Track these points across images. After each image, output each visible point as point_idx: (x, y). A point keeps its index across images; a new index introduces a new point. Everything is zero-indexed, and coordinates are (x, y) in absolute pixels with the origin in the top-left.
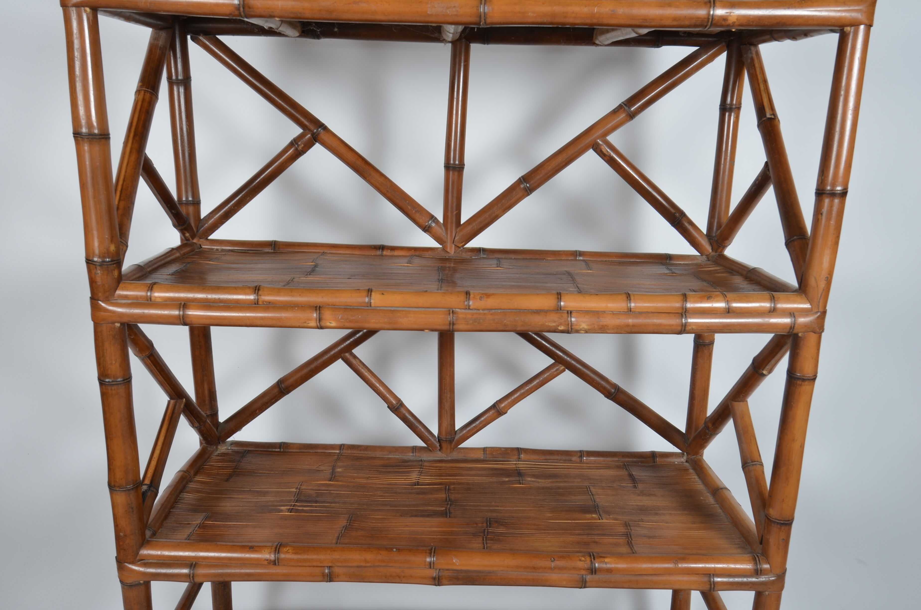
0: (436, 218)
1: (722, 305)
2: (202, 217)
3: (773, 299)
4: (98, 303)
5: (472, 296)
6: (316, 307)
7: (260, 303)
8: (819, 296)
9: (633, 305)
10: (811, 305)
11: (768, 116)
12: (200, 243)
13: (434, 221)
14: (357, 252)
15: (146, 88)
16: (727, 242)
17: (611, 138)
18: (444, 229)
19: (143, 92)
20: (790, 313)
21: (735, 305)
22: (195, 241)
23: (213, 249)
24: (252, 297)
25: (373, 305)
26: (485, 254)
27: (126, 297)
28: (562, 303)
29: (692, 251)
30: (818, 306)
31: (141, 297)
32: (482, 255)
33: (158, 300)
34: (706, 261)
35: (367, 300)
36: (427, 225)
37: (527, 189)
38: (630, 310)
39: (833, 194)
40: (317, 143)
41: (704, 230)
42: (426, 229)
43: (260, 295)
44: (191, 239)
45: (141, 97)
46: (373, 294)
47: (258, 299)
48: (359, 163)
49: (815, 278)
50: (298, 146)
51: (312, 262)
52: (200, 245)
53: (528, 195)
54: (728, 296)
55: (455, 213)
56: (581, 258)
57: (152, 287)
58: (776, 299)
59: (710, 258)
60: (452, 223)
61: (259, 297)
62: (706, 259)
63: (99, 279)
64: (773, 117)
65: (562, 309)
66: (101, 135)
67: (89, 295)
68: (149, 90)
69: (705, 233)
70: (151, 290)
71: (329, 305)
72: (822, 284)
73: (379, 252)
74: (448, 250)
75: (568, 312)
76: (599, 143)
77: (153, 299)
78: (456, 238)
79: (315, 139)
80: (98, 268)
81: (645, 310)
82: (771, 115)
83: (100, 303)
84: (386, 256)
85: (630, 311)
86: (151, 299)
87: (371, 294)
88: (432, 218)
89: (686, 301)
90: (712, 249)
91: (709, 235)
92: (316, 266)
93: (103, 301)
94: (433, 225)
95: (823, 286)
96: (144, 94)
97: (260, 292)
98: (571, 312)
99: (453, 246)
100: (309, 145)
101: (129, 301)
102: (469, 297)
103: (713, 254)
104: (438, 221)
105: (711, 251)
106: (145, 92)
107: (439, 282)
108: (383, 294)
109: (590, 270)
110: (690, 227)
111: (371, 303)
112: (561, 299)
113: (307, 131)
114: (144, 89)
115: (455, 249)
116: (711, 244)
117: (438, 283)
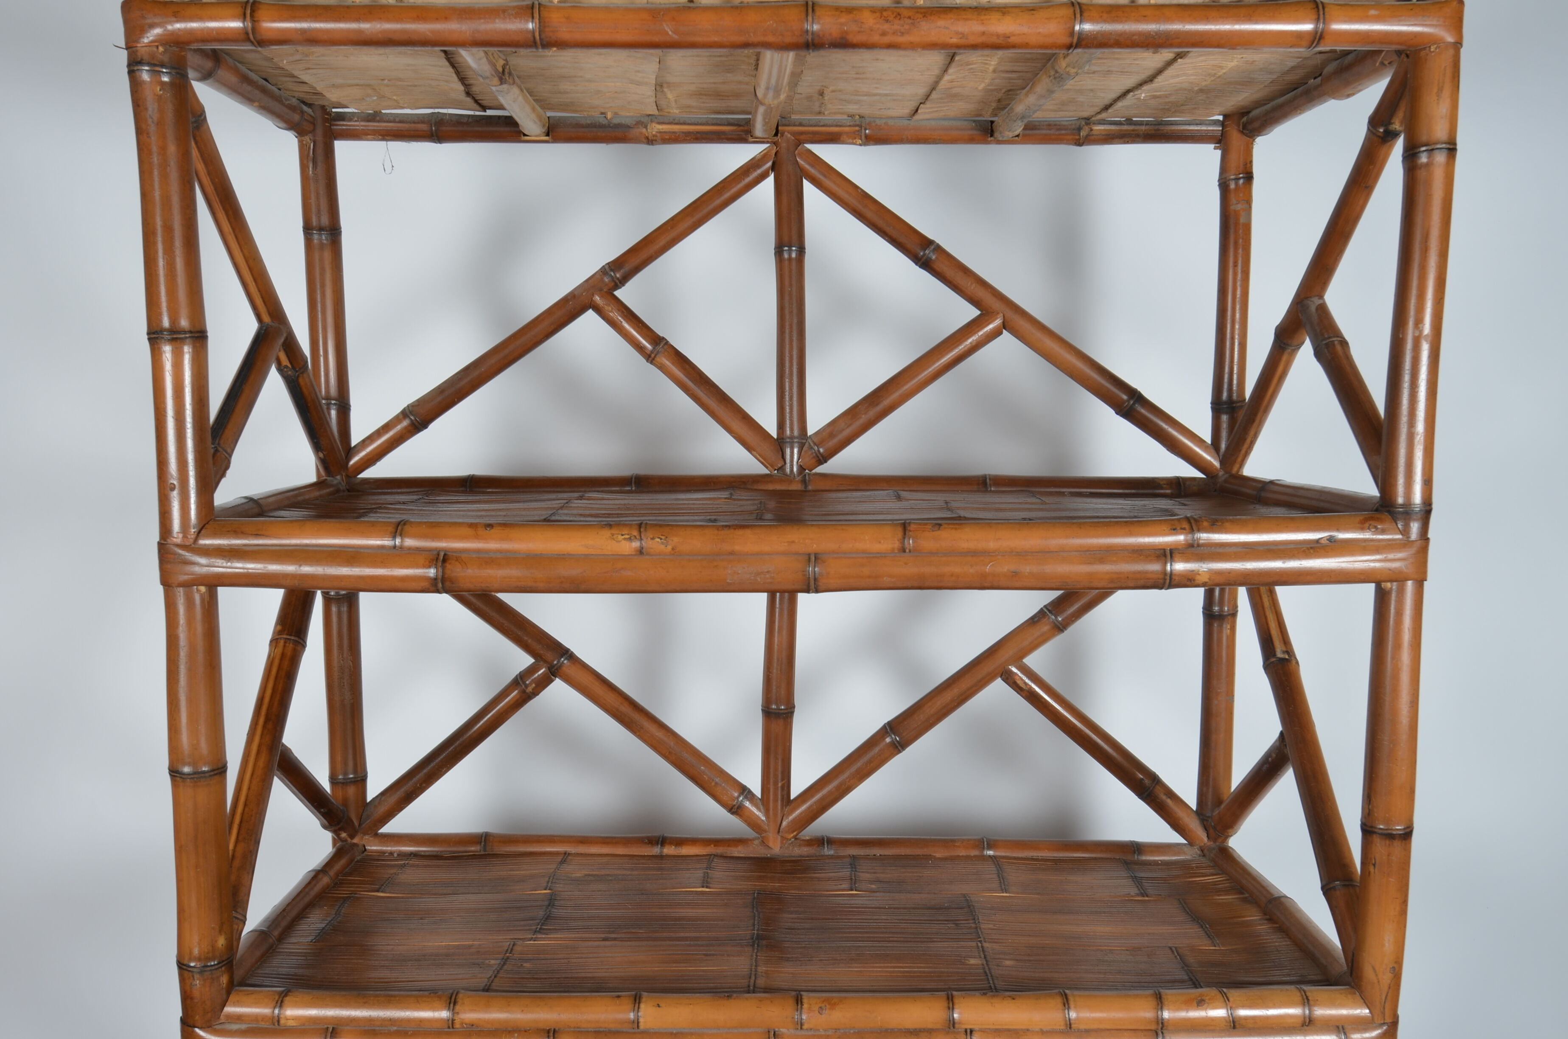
0: (750, 792)
1: (1220, 1013)
2: (369, 799)
3: (1306, 1001)
4: (193, 1032)
5: (805, 1006)
6: (549, 1031)
7: (457, 1025)
8: (1384, 998)
9: (1073, 1015)
10: (1371, 1012)
11: (1280, 654)
12: (363, 842)
13: (746, 797)
14: (620, 850)
15: (287, 634)
16: (1230, 830)
17: (1030, 661)
18: (762, 810)
19: (282, 643)
20: (1338, 1027)
21: (1243, 1012)
22: (355, 841)
23: (383, 852)
24: (444, 1014)
25: (642, 1026)
26: (831, 849)
27: (239, 1018)
28: (956, 1016)
29: (1176, 838)
30: (1383, 1013)
31: (264, 1018)
32: (828, 851)
33: (291, 1023)
34: (1200, 856)
35: (632, 1016)
36: (735, 805)
37: (897, 745)
38: (1069, 1024)
39: (1390, 836)
40: (557, 679)
41: (1193, 803)
42: (735, 810)
43: (458, 1013)
44: (349, 840)
45: (279, 650)
46: (642, 1006)
47: (453, 1020)
48: (626, 709)
49: (1374, 968)
50: (527, 686)
51: (545, 889)
52: (364, 846)
53: (900, 752)
54: (1231, 999)
55: (780, 785)
56: (991, 853)
57: (282, 1002)
58: (1311, 1002)
59: (1206, 851)
60: (776, 801)
61: (456, 1017)
62: (1199, 852)
63: (196, 993)
64: (1287, 657)
65: (956, 1026)
66: (213, 770)
67: (180, 1014)
68: (293, 638)
69: (1194, 808)
70: (281, 1006)
71: (569, 1027)
72: (1386, 978)
73: (656, 850)
74: (771, 845)
75: (966, 1031)
76: (1011, 672)
77: (282, 1022)
78: (784, 823)
79: (554, 672)
80: (197, 976)
81: (1095, 1026)
82: (1284, 652)
83: (197, 1030)
84: (668, 856)
85: (1070, 1028)
86: (278, 1021)
87: (639, 1008)
88: (744, 790)
89: (1162, 1009)
90: (1208, 836)
91: (1200, 812)
92: (551, 901)
93: (201, 1028)
94: (747, 804)
95: (1389, 981)
96: (284, 646)
97: (457, 1007)
98: (971, 1031)
99: (779, 838)
100: (544, 683)
101: (243, 1027)
102: (801, 1008)
103: (1210, 843)
104: (753, 795)
105: (1206, 839)
106: (285, 642)
107: (753, 946)
108: (658, 1005)
109: (1006, 893)
110: (1169, 802)
111: (638, 1023)
112: (953, 1009)
113: (542, 663)
114: (285, 636)
115: (782, 843)
116: (1206, 829)
117: (750, 949)
